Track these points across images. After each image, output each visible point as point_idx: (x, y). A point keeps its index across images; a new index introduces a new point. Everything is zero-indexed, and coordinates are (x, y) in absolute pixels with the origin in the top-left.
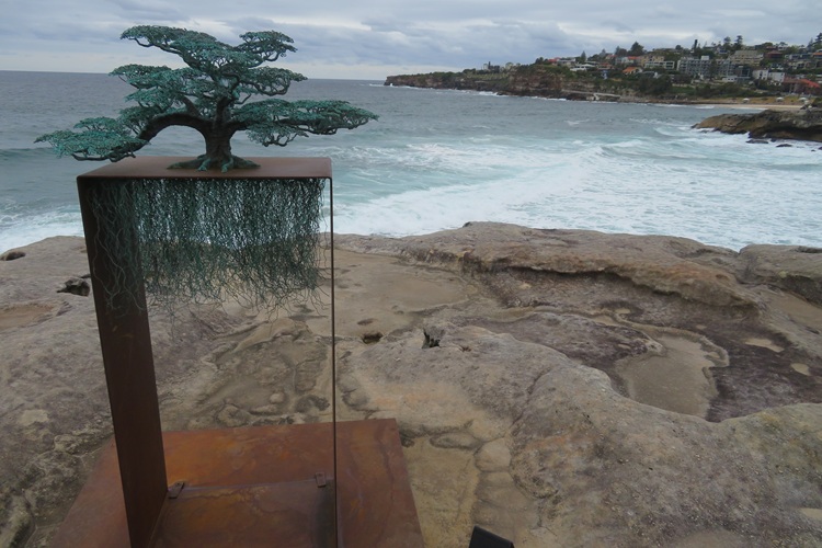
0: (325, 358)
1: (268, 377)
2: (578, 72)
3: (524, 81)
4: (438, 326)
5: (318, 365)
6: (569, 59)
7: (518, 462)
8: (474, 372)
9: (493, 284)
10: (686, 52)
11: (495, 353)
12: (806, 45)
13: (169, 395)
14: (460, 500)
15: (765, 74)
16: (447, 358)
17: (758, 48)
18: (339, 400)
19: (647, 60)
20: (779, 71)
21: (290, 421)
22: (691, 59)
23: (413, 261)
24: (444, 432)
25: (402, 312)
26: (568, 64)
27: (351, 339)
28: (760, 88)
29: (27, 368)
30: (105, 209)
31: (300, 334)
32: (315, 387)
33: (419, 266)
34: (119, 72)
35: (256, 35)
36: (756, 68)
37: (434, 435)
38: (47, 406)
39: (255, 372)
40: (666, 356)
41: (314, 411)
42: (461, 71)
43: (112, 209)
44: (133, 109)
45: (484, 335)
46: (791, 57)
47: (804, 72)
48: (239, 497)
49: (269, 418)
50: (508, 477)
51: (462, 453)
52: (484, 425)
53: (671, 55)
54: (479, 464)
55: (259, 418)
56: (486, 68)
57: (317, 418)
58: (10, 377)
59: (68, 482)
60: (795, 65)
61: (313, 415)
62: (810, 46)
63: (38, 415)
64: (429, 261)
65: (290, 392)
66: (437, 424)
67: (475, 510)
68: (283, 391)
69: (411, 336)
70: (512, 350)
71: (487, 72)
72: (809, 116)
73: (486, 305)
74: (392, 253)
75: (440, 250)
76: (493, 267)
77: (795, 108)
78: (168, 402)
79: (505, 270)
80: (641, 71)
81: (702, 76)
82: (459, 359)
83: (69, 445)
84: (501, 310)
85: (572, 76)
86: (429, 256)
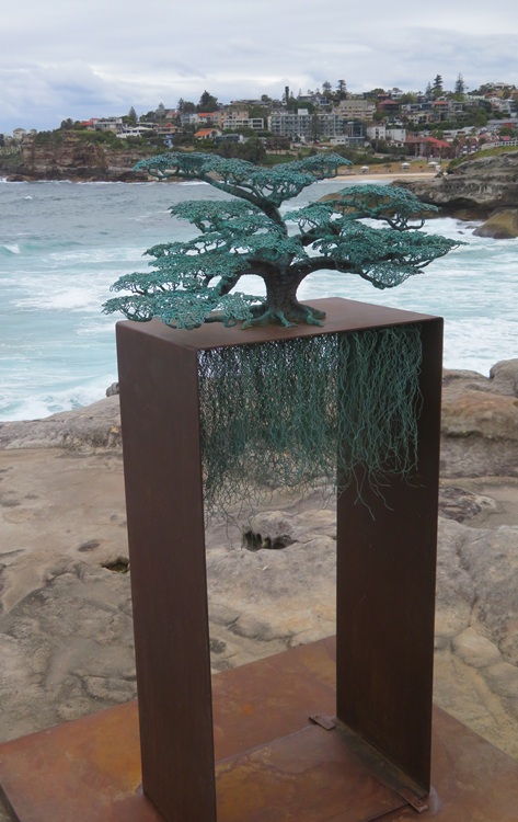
2: (129, 140)
3: (47, 156)
6: (112, 120)
7: (510, 647)
10: (276, 105)
12: (424, 93)
14: (482, 704)
15: (383, 132)
17: (367, 96)
19: (225, 117)
20: (398, 127)
22: (284, 114)
26: (112, 127)
28: (380, 151)
36: (370, 124)
40: (504, 512)
46: (408, 107)
47: (427, 128)
48: (244, 768)
53: (258, 108)
54: (468, 661)
60: (416, 118)
62: (428, 92)
67: (510, 709)
72: (446, 187)
77: (427, 176)
80: (219, 134)
81: (303, 138)
85: (120, 146)
86: (111, 437)
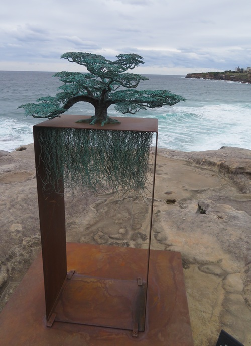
0: (148, 212)
1: (119, 219)
4: (206, 202)
5: (144, 216)
7: (248, 290)
8: (224, 231)
9: (235, 180)
11: (236, 222)
13: (74, 223)
14: (213, 307)
16: (210, 221)
18: (153, 237)
21: (128, 245)
23: (194, 164)
24: (206, 264)
25: (187, 190)
27: (161, 201)
29: (17, 203)
30: (45, 142)
31: (137, 198)
32: (141, 228)
33: (197, 167)
34: (58, 74)
35: (124, 56)
37: (201, 264)
38: (22, 223)
39: (113, 216)
41: (140, 241)
42: (224, 71)
43: (48, 142)
44: (61, 93)
45: (230, 210)
48: (99, 284)
49: (118, 241)
50: (241, 298)
51: (215, 278)
52: (229, 263)
54: (225, 286)
55: (113, 241)
56: (236, 70)
57: (141, 245)
58: (9, 207)
59: (26, 261)
61: (139, 243)
63: (18, 227)
64: (202, 165)
65: (129, 229)
66: (203, 259)
67: (222, 316)
68: (125, 228)
69: (190, 203)
70: (246, 221)
71: (237, 72)
73: (231, 191)
74: (184, 159)
75: (208, 159)
76: (236, 171)
78: (73, 226)
79: (242, 173)
82: (217, 223)
83: (28, 243)
84: (239, 194)
86: (202, 162)
